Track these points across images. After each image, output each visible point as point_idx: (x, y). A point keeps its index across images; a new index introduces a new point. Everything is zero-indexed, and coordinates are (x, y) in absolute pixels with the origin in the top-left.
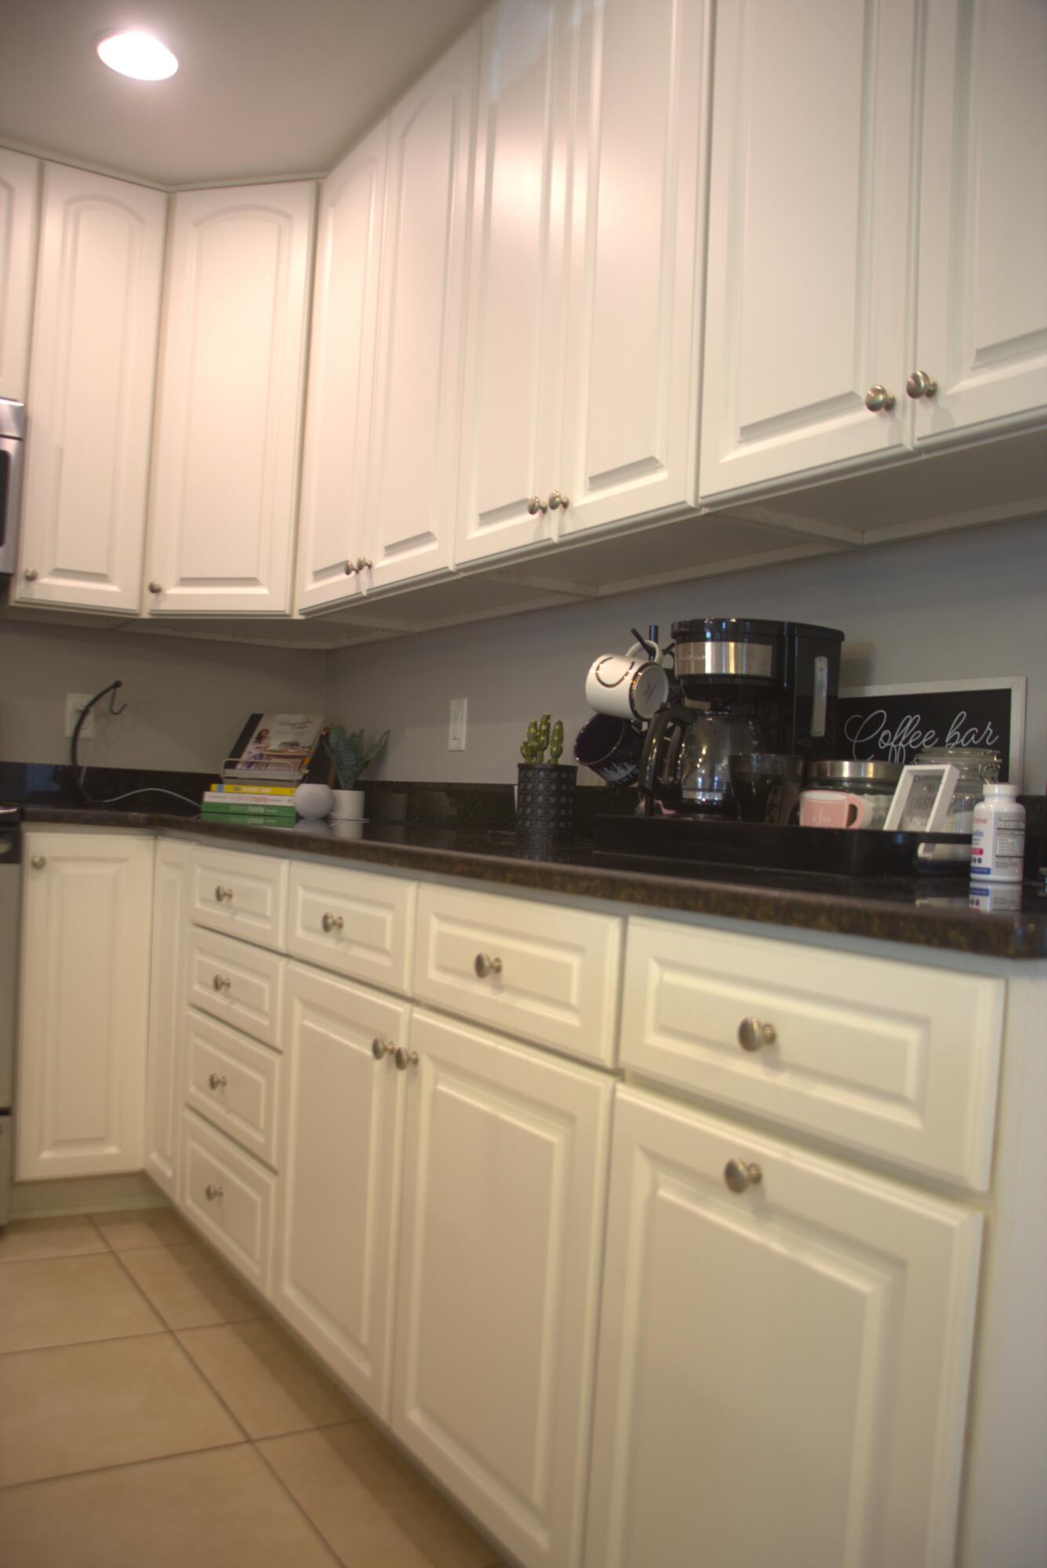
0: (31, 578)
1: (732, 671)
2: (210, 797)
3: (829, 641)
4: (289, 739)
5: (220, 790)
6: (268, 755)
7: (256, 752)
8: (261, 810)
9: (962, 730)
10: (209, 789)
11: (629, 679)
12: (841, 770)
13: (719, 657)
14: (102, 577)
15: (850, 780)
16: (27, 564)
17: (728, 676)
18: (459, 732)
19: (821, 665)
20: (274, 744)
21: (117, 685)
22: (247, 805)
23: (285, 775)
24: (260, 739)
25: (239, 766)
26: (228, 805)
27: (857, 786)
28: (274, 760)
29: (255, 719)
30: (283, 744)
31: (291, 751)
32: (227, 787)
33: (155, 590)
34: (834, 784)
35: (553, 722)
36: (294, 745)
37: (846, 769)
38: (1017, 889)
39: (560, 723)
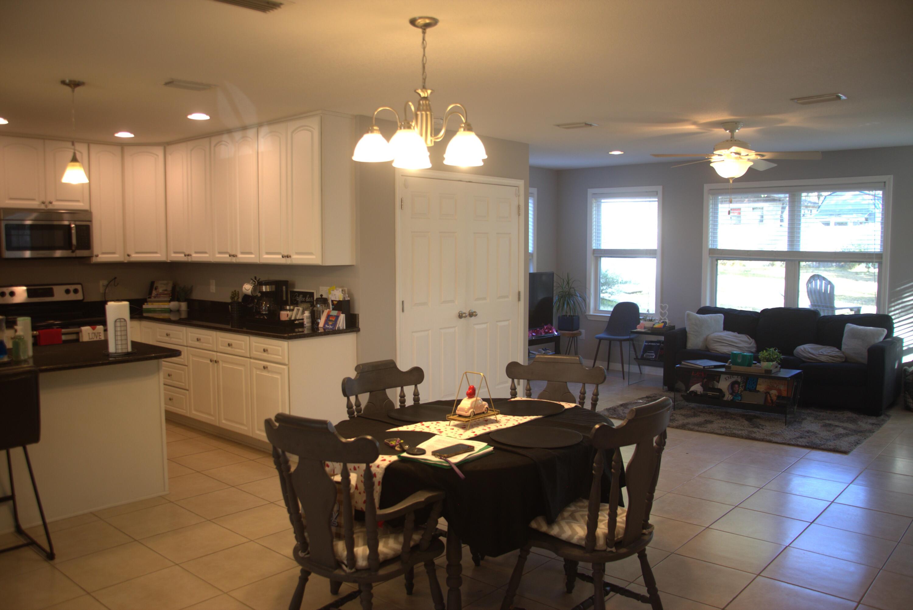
0: (97, 256)
1: (268, 290)
2: (145, 306)
3: (286, 283)
4: (164, 288)
5: (147, 305)
6: (160, 294)
7: (156, 293)
8: (160, 309)
9: (308, 298)
10: (144, 304)
11: (251, 288)
12: (287, 307)
13: (266, 288)
14: (114, 253)
15: (289, 309)
16: (95, 253)
17: (268, 292)
18: (213, 288)
19: (284, 287)
20: (160, 290)
21: (115, 278)
22: (156, 308)
23: (166, 299)
24: (156, 289)
25: (152, 298)
26: (150, 309)
27: (290, 310)
28: (162, 295)
29: (153, 283)
30: (163, 290)
31: (166, 292)
32: (149, 304)
33: (129, 255)
34: (286, 310)
35: (237, 291)
36: (166, 290)
37: (288, 308)
38: (310, 327)
39: (238, 292)
